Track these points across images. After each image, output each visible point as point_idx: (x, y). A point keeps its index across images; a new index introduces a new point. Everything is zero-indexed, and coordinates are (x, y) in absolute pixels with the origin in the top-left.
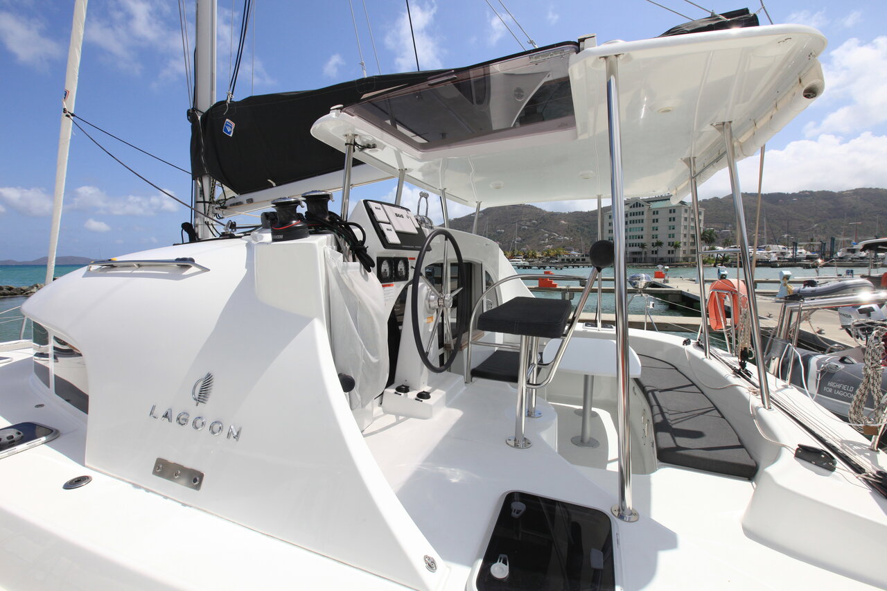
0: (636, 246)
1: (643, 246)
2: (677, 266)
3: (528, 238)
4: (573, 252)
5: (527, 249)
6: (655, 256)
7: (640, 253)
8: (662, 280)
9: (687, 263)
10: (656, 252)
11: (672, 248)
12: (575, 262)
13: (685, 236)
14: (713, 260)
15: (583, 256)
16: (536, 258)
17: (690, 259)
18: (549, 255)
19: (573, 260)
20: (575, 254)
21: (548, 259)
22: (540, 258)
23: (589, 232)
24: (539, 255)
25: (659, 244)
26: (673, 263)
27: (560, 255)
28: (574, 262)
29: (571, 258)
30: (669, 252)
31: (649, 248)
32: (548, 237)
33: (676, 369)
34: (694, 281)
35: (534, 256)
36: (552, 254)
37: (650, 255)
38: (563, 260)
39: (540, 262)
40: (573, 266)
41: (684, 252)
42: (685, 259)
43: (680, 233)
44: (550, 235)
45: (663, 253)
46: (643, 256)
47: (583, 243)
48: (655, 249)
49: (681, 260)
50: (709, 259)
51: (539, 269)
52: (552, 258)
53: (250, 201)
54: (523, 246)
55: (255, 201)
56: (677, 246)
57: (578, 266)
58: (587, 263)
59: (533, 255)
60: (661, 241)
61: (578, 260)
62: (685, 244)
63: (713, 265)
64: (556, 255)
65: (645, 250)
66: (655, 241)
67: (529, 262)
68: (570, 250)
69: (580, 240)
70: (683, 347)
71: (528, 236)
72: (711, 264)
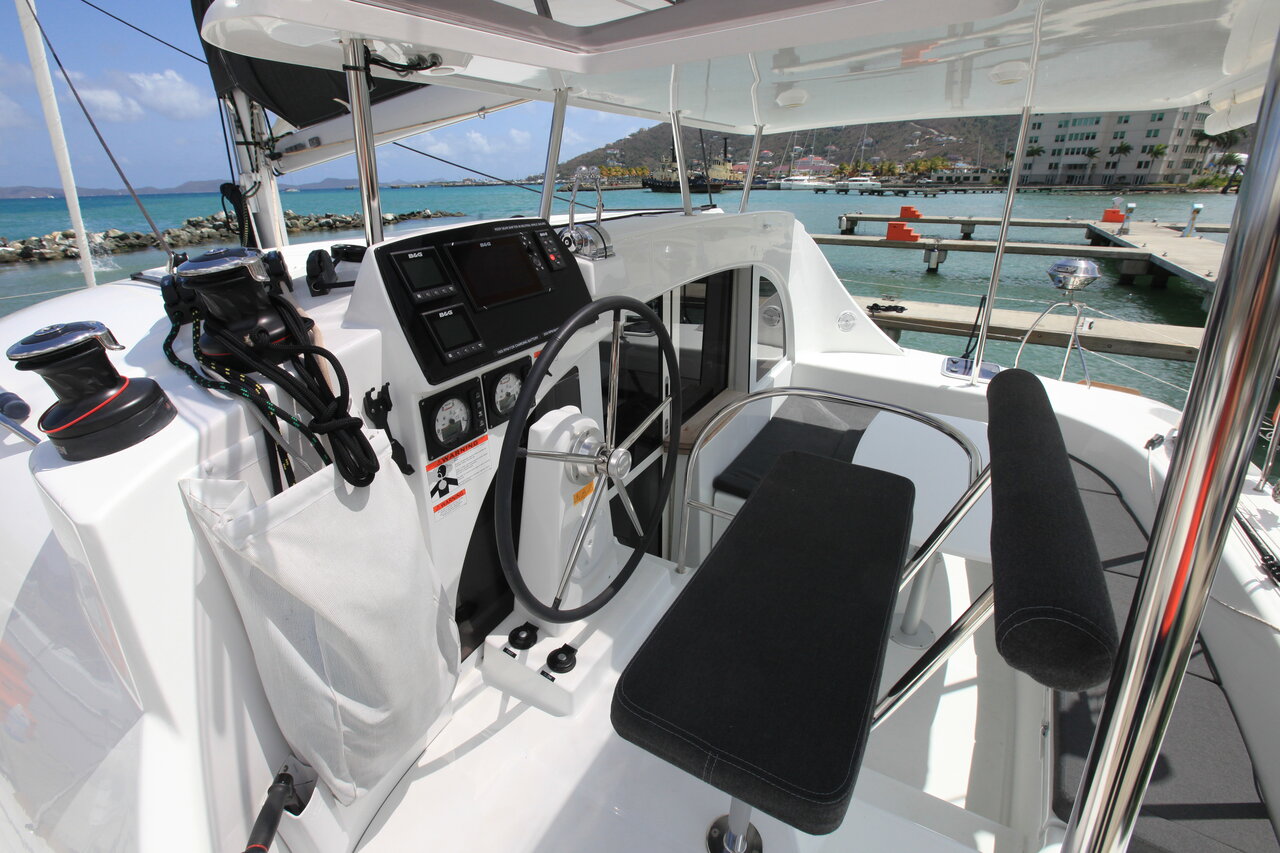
0: (1078, 153)
1: (1091, 153)
2: (1148, 191)
3: (886, 138)
4: (960, 164)
5: (881, 160)
6: (1110, 172)
7: (1083, 166)
8: (1116, 226)
9: (1169, 186)
10: (1115, 165)
11: (1146, 157)
12: (960, 183)
13: (1180, 133)
14: (1224, 180)
15: (976, 171)
16: (893, 174)
17: (1178, 178)
18: (917, 170)
19: (958, 178)
20: (964, 167)
21: (914, 178)
22: (900, 175)
23: (995, 127)
24: (899, 169)
25: (1125, 150)
26: (1139, 185)
27: (935, 171)
28: (958, 184)
29: (954, 175)
30: (1140, 165)
31: (1104, 156)
32: (920, 137)
33: (1119, 494)
34: (1179, 229)
35: (891, 172)
36: (921, 168)
37: (1102, 171)
38: (940, 178)
39: (900, 182)
40: (956, 191)
41: (1170, 165)
42: (1169, 178)
43: (1171, 128)
44: (924, 133)
45: (1127, 166)
46: (1088, 171)
47: (981, 147)
48: (1115, 158)
49: (1158, 179)
50: (1216, 178)
51: (897, 195)
52: (921, 175)
53: (316, 142)
54: (875, 153)
55: (324, 141)
56: (1157, 153)
57: (965, 191)
58: (982, 184)
59: (889, 170)
60: (1131, 144)
61: (967, 178)
62: (1176, 148)
63: (1221, 189)
64: (930, 170)
65: (1094, 161)
66: (1117, 143)
67: (882, 182)
68: (956, 160)
69: (977, 142)
70: (1145, 453)
71: (885, 135)
72: (1217, 187)
